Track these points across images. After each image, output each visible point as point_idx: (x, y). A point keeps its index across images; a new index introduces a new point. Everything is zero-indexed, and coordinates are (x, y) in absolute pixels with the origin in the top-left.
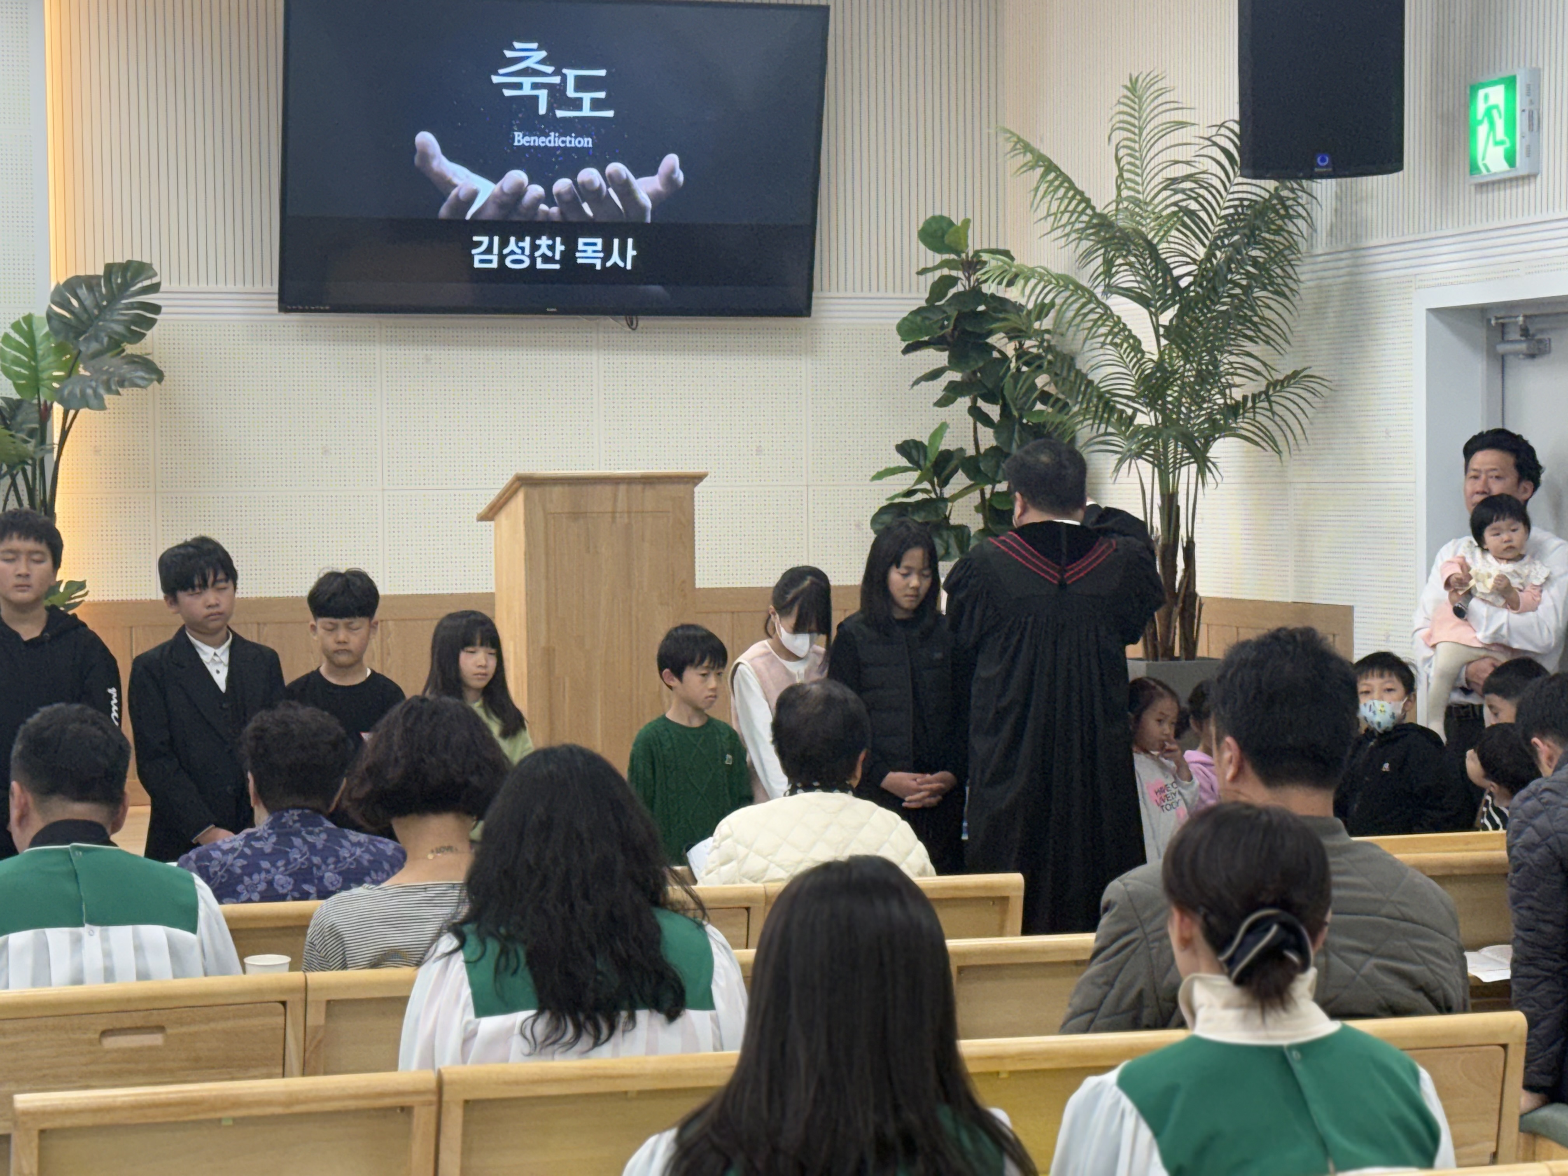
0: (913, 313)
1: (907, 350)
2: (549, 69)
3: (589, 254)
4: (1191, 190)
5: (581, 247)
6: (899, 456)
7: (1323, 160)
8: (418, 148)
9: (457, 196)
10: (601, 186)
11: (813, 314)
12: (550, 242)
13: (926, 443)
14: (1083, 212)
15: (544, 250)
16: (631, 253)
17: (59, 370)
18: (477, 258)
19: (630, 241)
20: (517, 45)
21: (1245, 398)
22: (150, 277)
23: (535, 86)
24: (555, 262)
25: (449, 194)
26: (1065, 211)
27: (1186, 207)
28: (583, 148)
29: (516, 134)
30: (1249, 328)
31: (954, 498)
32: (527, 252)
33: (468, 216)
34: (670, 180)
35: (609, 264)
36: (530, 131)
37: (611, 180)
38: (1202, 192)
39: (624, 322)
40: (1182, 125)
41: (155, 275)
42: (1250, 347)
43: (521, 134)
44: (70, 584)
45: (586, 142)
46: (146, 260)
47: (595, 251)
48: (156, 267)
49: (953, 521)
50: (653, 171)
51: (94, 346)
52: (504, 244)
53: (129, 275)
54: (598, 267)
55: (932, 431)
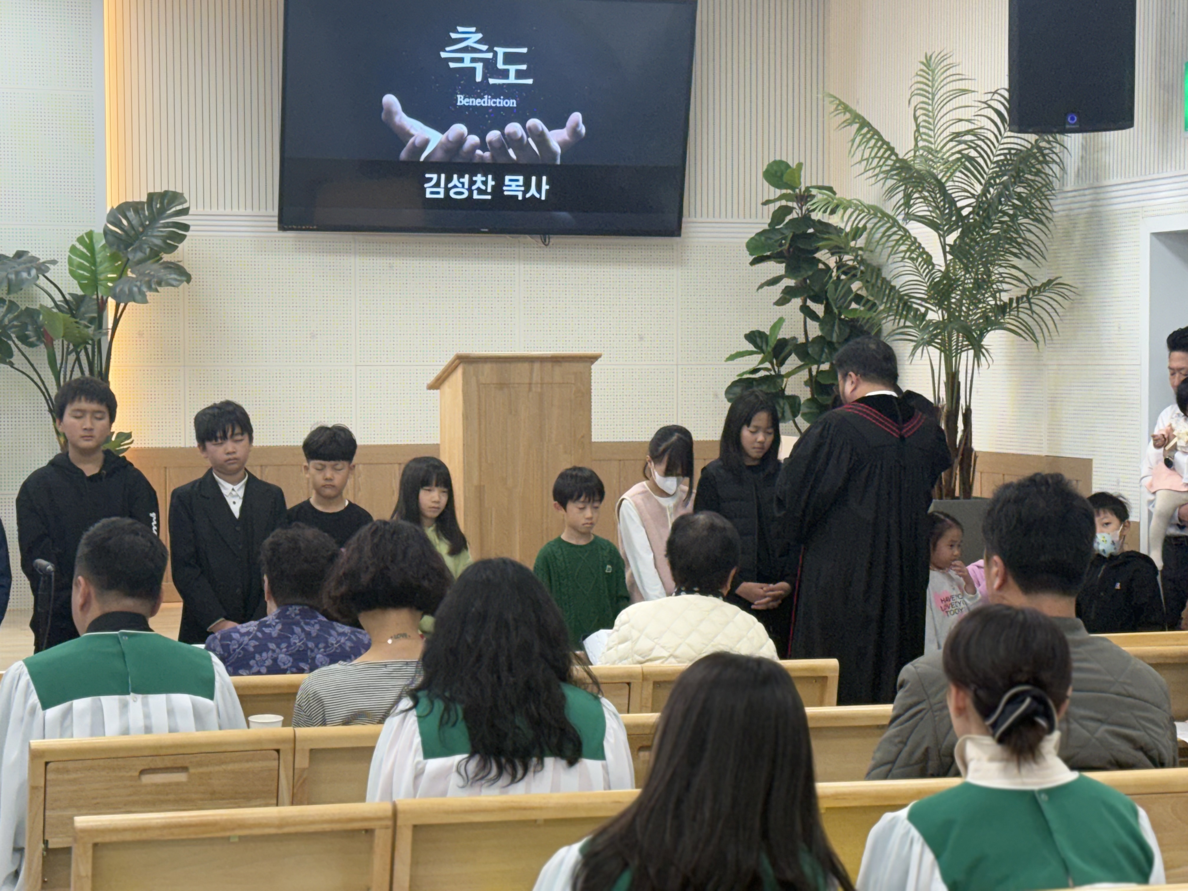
0: (759, 234)
1: (753, 263)
2: (484, 47)
3: (514, 188)
4: (971, 141)
5: (507, 182)
6: (747, 343)
7: (1072, 119)
8: (385, 107)
9: (414, 143)
10: (522, 137)
11: (682, 235)
12: (484, 179)
13: (768, 333)
14: (889, 158)
15: (479, 184)
16: (545, 187)
17: (113, 273)
18: (428, 191)
19: (544, 178)
20: (460, 29)
21: (1011, 300)
22: (182, 203)
23: (473, 60)
24: (487, 194)
25: (407, 142)
26: (875, 157)
27: (967, 155)
28: (509, 107)
29: (459, 96)
30: (1014, 247)
31: (789, 375)
32: (466, 186)
33: (422, 159)
34: (575, 132)
35: (528, 195)
36: (468, 94)
37: (531, 132)
38: (980, 143)
39: (540, 240)
40: (964, 92)
41: (186, 201)
42: (1015, 261)
43: (462, 97)
44: (120, 435)
45: (512, 103)
46: (179, 190)
47: (517, 186)
48: (186, 196)
49: (788, 392)
50: (562, 126)
51: (139, 255)
52: (449, 180)
53: (166, 201)
54: (520, 198)
55: (772, 324)
